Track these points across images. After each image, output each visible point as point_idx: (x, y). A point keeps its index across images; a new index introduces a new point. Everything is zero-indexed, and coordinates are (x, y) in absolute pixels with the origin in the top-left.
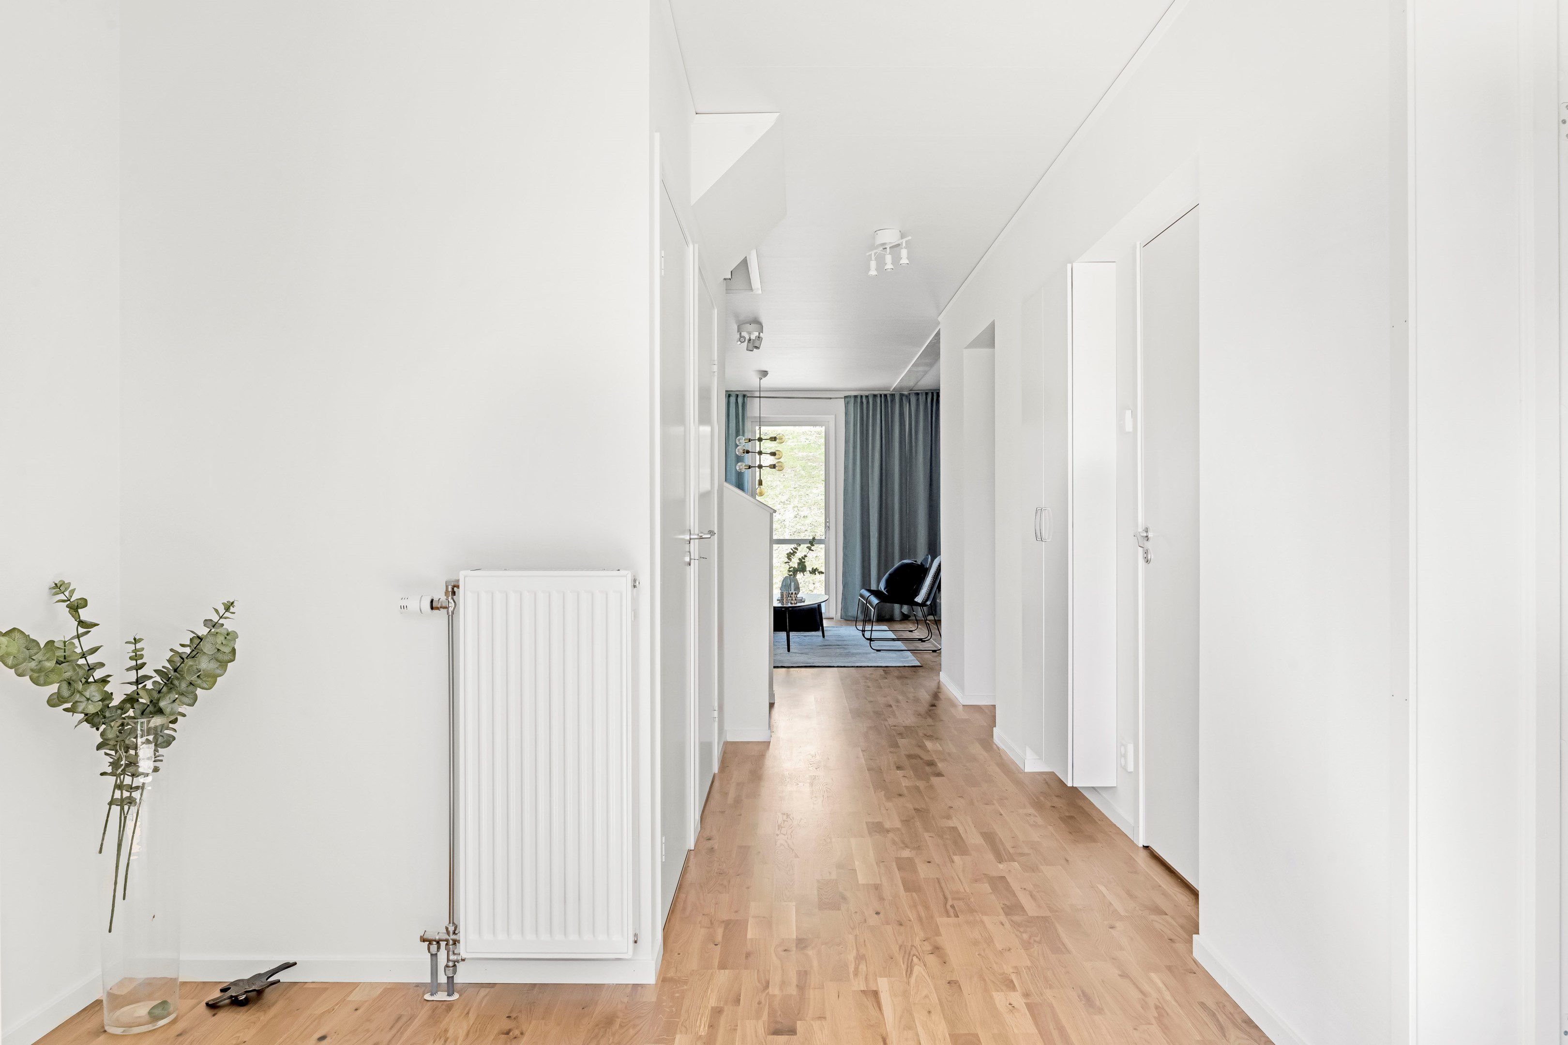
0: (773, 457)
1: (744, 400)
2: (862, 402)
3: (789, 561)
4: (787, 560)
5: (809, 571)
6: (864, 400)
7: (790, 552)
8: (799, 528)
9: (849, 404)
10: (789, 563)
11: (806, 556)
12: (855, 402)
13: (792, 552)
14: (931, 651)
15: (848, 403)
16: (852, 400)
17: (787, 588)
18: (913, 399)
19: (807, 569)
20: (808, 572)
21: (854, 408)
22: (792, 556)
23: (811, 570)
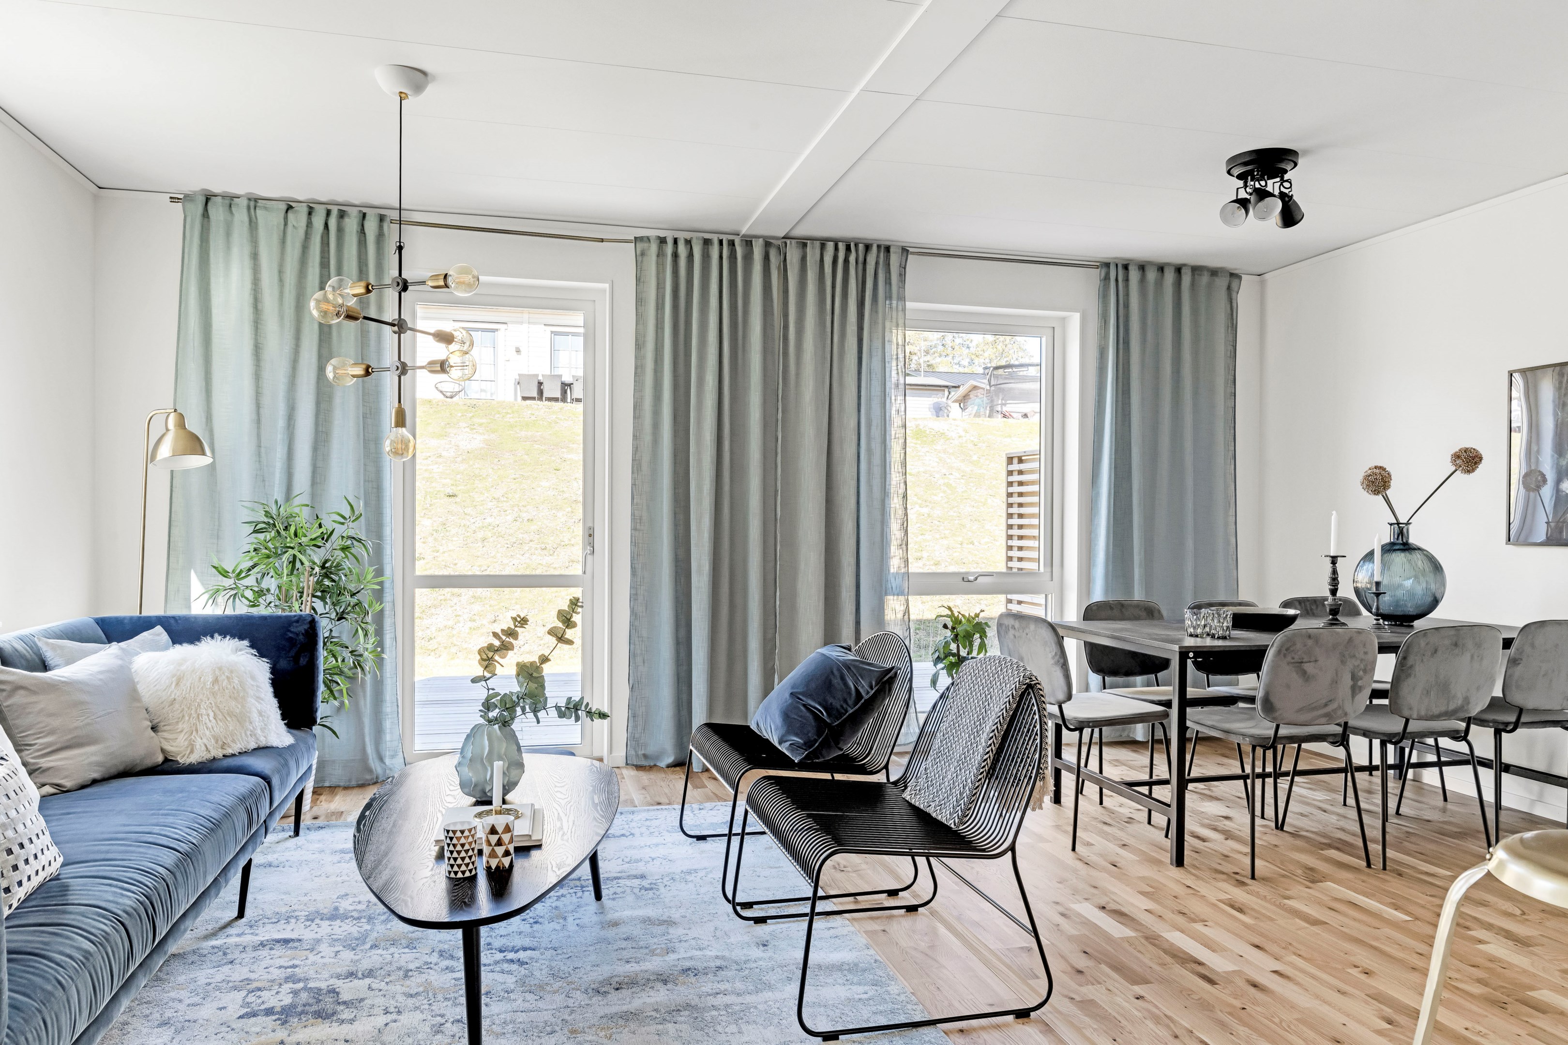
0: (442, 346)
1: (381, 227)
2: (675, 255)
3: (487, 675)
4: (479, 671)
5: (557, 708)
6: (682, 250)
7: (490, 647)
8: (521, 536)
9: (645, 258)
10: (486, 680)
11: (545, 659)
12: (660, 254)
13: (497, 643)
14: (1011, 1018)
15: (643, 254)
16: (654, 248)
17: (479, 766)
18: (793, 255)
19: (551, 703)
20: (553, 713)
21: (657, 267)
22: (497, 658)
23: (562, 703)
